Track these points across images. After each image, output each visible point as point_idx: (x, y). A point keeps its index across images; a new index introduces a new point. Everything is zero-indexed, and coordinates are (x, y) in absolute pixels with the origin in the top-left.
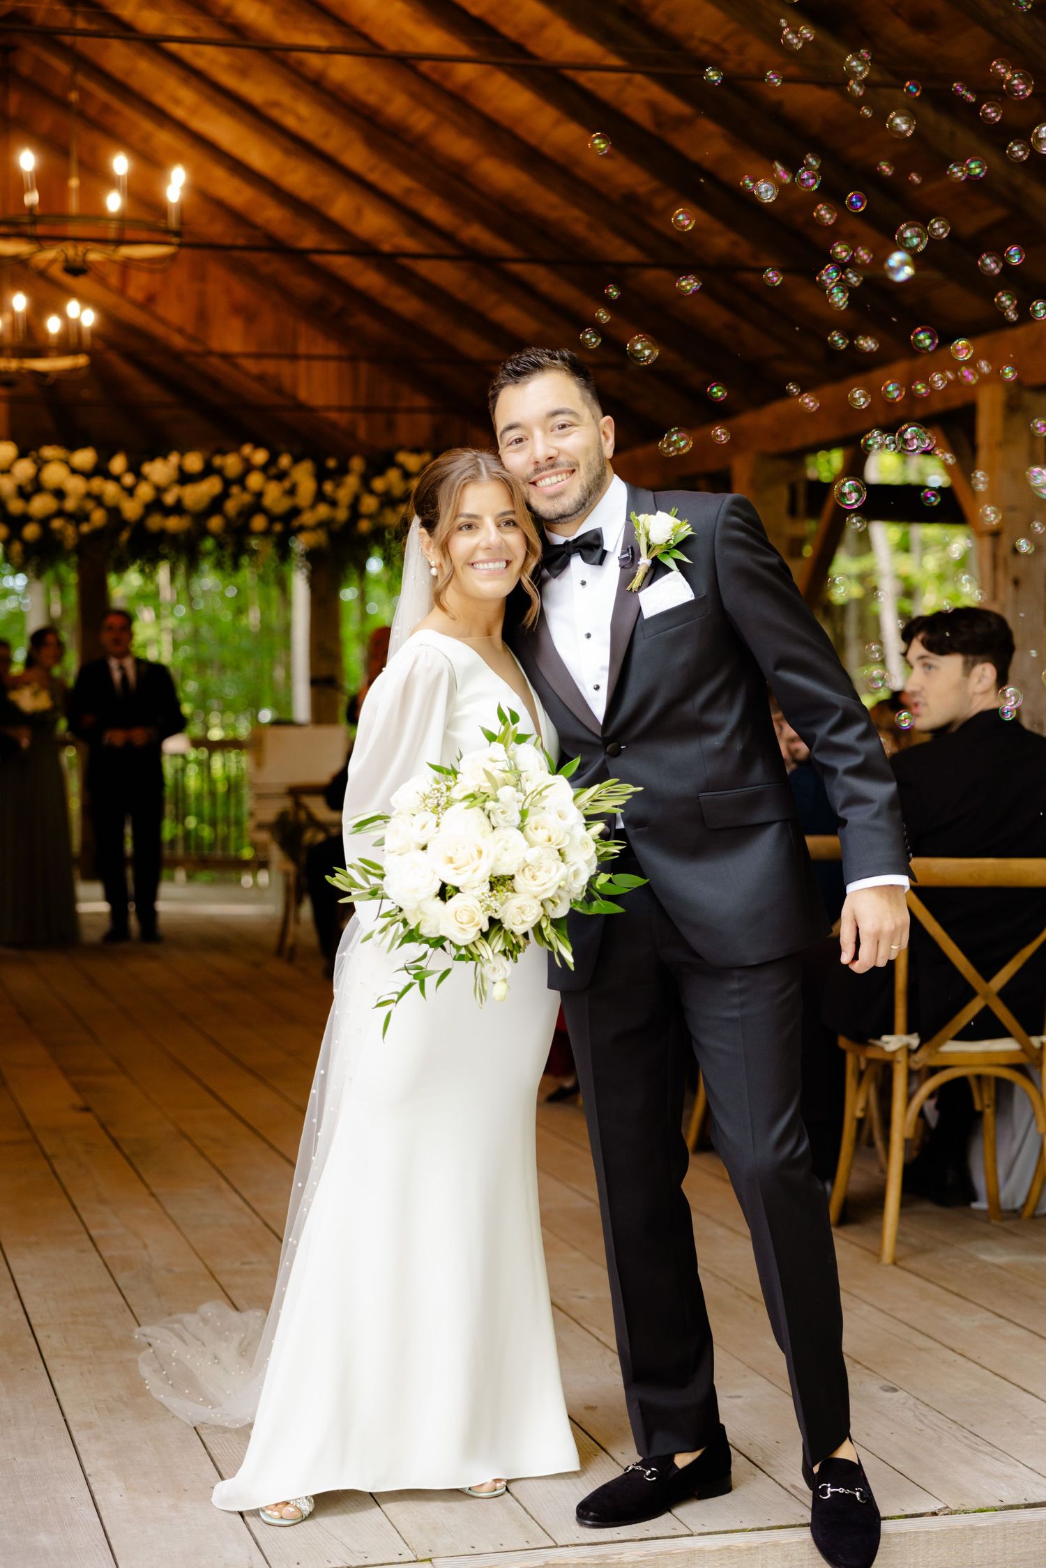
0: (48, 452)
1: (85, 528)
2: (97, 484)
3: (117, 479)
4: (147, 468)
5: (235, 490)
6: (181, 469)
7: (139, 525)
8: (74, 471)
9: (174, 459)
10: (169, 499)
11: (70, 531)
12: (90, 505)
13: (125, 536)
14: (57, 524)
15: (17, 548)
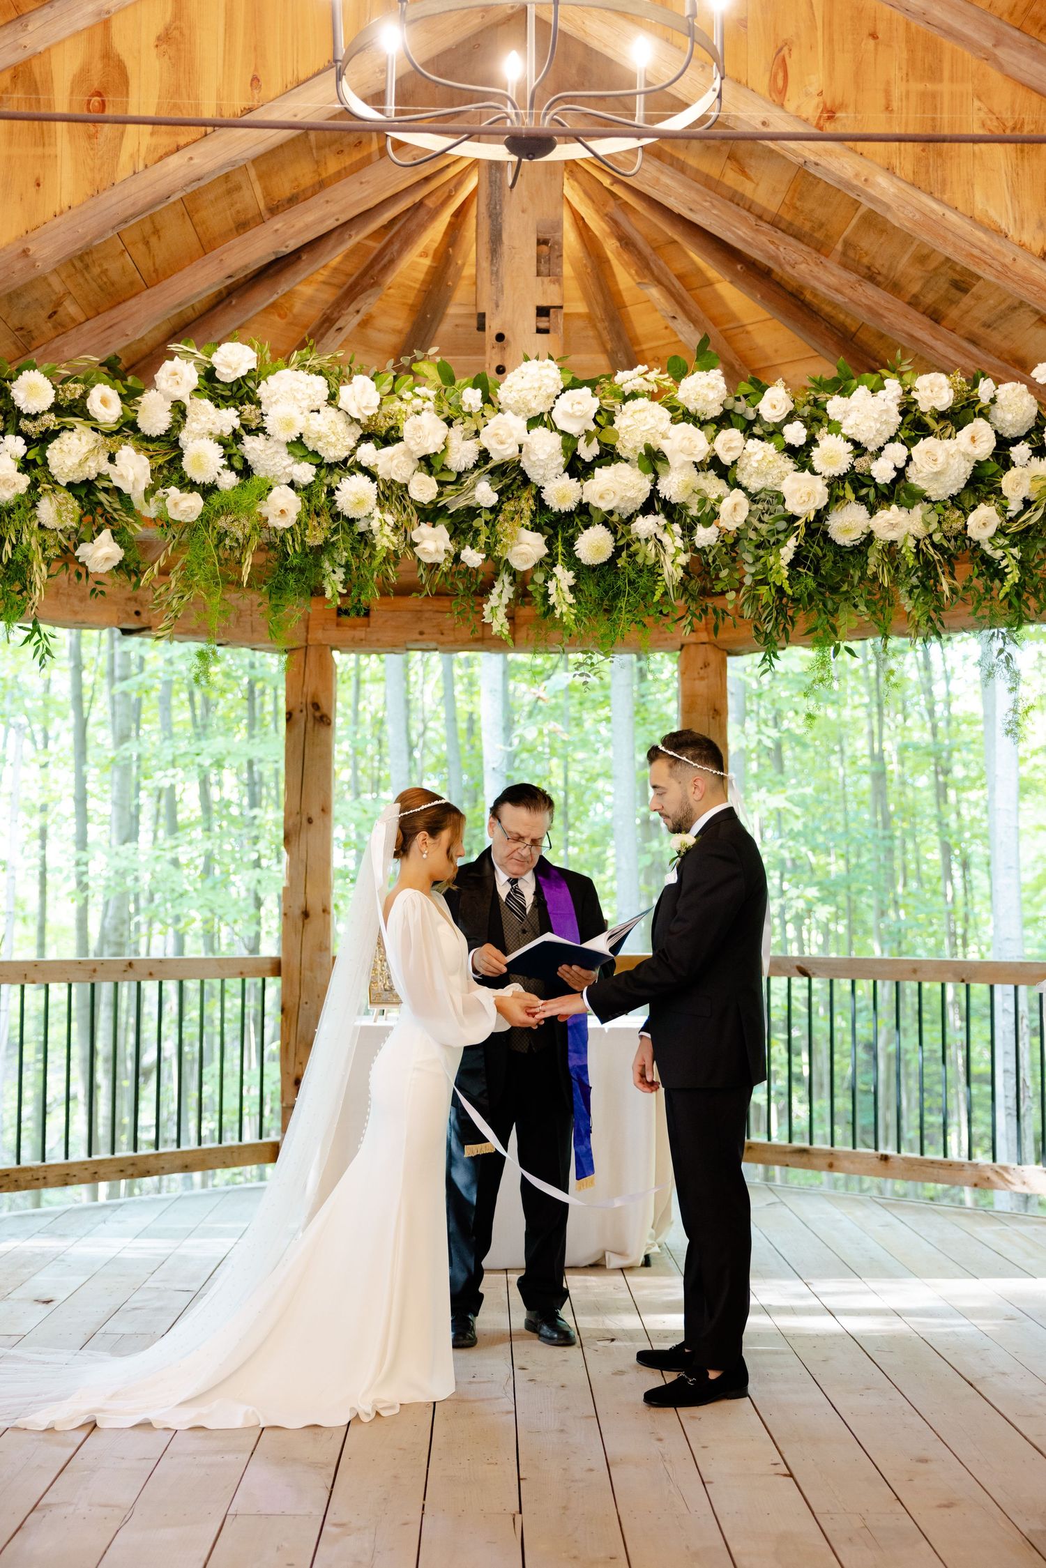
0: (628, 379)
1: (705, 536)
2: (729, 443)
3: (773, 433)
4: (835, 406)
5: (1020, 452)
6: (907, 408)
7: (817, 527)
8: (682, 415)
9: (893, 386)
10: (883, 471)
11: (673, 540)
12: (713, 485)
13: (787, 552)
14: (645, 525)
15: (564, 576)
